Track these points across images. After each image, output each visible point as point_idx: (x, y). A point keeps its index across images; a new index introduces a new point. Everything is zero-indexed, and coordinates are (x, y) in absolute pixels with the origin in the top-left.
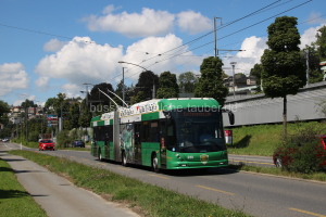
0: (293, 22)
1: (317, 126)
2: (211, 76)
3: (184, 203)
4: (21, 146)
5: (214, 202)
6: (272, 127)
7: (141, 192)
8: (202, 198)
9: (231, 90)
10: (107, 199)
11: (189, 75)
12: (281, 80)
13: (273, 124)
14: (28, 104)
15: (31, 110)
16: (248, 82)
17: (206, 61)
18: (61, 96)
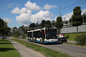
0: (80, 8)
1: (85, 34)
2: (59, 21)
3: (52, 52)
4: (13, 38)
5: (59, 52)
6: (74, 34)
7: (42, 49)
8: (56, 50)
9: (64, 25)
10: (34, 50)
11: (54, 21)
12: (76, 22)
13: (74, 33)
14: (15, 28)
16: (68, 23)
17: (58, 18)
18: (23, 26)
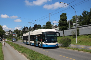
0: (66, 14)
2: (48, 26)
12: (63, 27)
15: (10, 32)
16: (58, 27)
17: (47, 22)
18: (17, 29)
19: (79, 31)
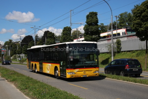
12: (91, 37)
19: (120, 44)
